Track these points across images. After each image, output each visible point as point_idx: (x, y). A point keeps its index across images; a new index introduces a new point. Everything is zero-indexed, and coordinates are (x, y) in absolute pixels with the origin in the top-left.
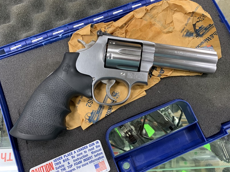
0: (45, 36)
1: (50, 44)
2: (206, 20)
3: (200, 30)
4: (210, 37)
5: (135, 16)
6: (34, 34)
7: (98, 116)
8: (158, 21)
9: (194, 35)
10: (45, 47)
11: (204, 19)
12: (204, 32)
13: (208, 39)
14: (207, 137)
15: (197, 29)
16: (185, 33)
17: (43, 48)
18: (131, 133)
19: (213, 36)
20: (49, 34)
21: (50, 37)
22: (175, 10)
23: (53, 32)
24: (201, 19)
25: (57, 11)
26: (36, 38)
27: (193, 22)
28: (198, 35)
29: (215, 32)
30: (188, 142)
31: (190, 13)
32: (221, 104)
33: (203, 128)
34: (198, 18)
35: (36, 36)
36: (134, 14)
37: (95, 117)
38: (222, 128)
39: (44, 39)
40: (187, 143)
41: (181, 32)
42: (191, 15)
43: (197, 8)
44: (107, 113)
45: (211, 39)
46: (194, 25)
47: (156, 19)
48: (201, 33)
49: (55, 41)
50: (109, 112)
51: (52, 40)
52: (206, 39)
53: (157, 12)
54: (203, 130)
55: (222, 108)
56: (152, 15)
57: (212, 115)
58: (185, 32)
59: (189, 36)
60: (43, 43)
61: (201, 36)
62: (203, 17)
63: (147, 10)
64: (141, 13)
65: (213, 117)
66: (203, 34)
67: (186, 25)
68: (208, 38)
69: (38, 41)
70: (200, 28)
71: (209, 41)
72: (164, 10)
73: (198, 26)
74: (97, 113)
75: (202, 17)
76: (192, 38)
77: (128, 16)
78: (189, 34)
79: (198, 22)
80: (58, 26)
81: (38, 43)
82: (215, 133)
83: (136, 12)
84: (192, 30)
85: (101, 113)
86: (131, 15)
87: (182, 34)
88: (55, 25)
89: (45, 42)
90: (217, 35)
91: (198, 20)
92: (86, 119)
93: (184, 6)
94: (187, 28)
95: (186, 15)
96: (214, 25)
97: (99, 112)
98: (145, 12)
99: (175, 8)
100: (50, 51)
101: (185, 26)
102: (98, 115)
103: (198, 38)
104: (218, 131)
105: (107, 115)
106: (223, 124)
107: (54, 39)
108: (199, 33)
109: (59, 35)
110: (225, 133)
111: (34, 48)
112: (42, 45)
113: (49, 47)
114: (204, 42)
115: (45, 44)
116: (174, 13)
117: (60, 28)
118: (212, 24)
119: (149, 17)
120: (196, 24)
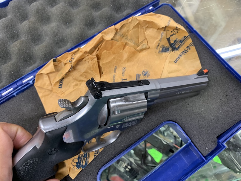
0: (15, 86)
1: (22, 93)
2: (179, 33)
3: (175, 43)
4: (186, 49)
5: (105, 38)
6: (3, 86)
7: (86, 160)
8: (130, 39)
9: (170, 49)
10: (17, 97)
11: (178, 32)
12: (180, 45)
13: (185, 52)
14: (205, 155)
15: (172, 43)
16: (161, 49)
17: (15, 98)
18: (131, 166)
19: (189, 48)
20: (18, 84)
21: (20, 86)
22: (146, 26)
23: (22, 80)
24: (174, 33)
25: (24, 57)
26: (6, 90)
27: (167, 36)
28: (174, 49)
29: (191, 44)
30: (188, 165)
31: (163, 28)
32: (212, 116)
33: (199, 146)
34: (171, 32)
35: (5, 89)
36: (102, 35)
37: (83, 161)
38: (218, 143)
39: (14, 89)
40: (187, 167)
41: (157, 48)
42: (164, 29)
43: (169, 22)
44: (95, 154)
45: (188, 51)
46: (169, 40)
47: (127, 38)
48: (177, 47)
49: (27, 88)
50: (97, 153)
51: (23, 89)
52: (183, 51)
53: (127, 30)
54: (199, 149)
55: (213, 120)
56: (122, 34)
57: (205, 130)
58: (161, 47)
59: (166, 51)
60: (15, 94)
61: (178, 49)
62: (177, 30)
63: (116, 29)
64: (110, 33)
65: (207, 132)
66: (179, 47)
67: (160, 40)
68: (185, 50)
69: (8, 93)
70: (175, 41)
71: (186, 53)
72: (134, 27)
73: (173, 40)
74: (84, 157)
75: (175, 31)
76: (168, 53)
77: (96, 39)
78: (165, 50)
79: (171, 35)
80: (27, 73)
81: (9, 94)
82: (213, 149)
83: (105, 33)
84: (167, 45)
85: (89, 155)
86: (99, 38)
87: (158, 51)
88: (24, 73)
89: (16, 92)
90: (193, 46)
91: (172, 34)
92: (74, 166)
93: (156, 22)
94: (162, 43)
95: (158, 30)
96: (189, 36)
97: (86, 155)
98: (114, 31)
99: (146, 24)
100: (23, 100)
101: (160, 42)
102: (85, 158)
103: (174, 51)
104: (215, 146)
105: (95, 157)
106: (219, 137)
107: (25, 87)
108: (175, 47)
109: (29, 82)
110: (222, 147)
111: (6, 101)
112: (14, 96)
113: (22, 96)
114: (181, 55)
115: (17, 94)
116: (146, 30)
117: (29, 75)
118: (187, 36)
119: (119, 36)
120: (170, 38)
